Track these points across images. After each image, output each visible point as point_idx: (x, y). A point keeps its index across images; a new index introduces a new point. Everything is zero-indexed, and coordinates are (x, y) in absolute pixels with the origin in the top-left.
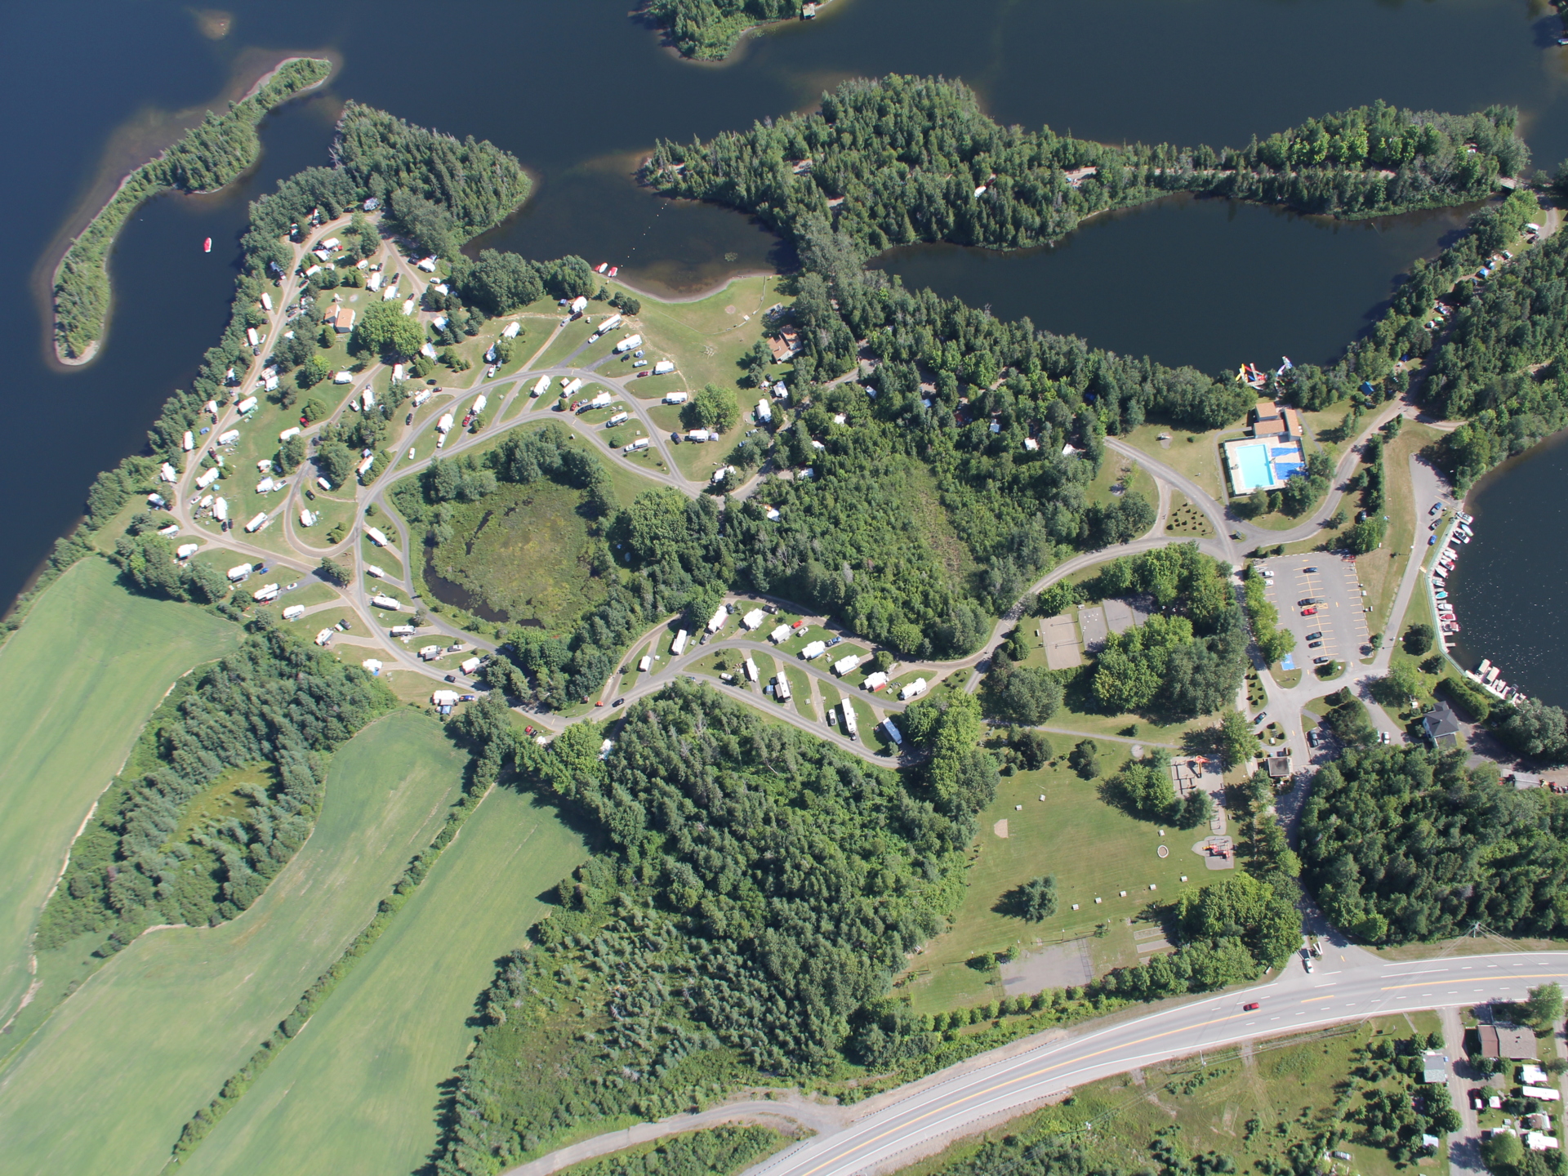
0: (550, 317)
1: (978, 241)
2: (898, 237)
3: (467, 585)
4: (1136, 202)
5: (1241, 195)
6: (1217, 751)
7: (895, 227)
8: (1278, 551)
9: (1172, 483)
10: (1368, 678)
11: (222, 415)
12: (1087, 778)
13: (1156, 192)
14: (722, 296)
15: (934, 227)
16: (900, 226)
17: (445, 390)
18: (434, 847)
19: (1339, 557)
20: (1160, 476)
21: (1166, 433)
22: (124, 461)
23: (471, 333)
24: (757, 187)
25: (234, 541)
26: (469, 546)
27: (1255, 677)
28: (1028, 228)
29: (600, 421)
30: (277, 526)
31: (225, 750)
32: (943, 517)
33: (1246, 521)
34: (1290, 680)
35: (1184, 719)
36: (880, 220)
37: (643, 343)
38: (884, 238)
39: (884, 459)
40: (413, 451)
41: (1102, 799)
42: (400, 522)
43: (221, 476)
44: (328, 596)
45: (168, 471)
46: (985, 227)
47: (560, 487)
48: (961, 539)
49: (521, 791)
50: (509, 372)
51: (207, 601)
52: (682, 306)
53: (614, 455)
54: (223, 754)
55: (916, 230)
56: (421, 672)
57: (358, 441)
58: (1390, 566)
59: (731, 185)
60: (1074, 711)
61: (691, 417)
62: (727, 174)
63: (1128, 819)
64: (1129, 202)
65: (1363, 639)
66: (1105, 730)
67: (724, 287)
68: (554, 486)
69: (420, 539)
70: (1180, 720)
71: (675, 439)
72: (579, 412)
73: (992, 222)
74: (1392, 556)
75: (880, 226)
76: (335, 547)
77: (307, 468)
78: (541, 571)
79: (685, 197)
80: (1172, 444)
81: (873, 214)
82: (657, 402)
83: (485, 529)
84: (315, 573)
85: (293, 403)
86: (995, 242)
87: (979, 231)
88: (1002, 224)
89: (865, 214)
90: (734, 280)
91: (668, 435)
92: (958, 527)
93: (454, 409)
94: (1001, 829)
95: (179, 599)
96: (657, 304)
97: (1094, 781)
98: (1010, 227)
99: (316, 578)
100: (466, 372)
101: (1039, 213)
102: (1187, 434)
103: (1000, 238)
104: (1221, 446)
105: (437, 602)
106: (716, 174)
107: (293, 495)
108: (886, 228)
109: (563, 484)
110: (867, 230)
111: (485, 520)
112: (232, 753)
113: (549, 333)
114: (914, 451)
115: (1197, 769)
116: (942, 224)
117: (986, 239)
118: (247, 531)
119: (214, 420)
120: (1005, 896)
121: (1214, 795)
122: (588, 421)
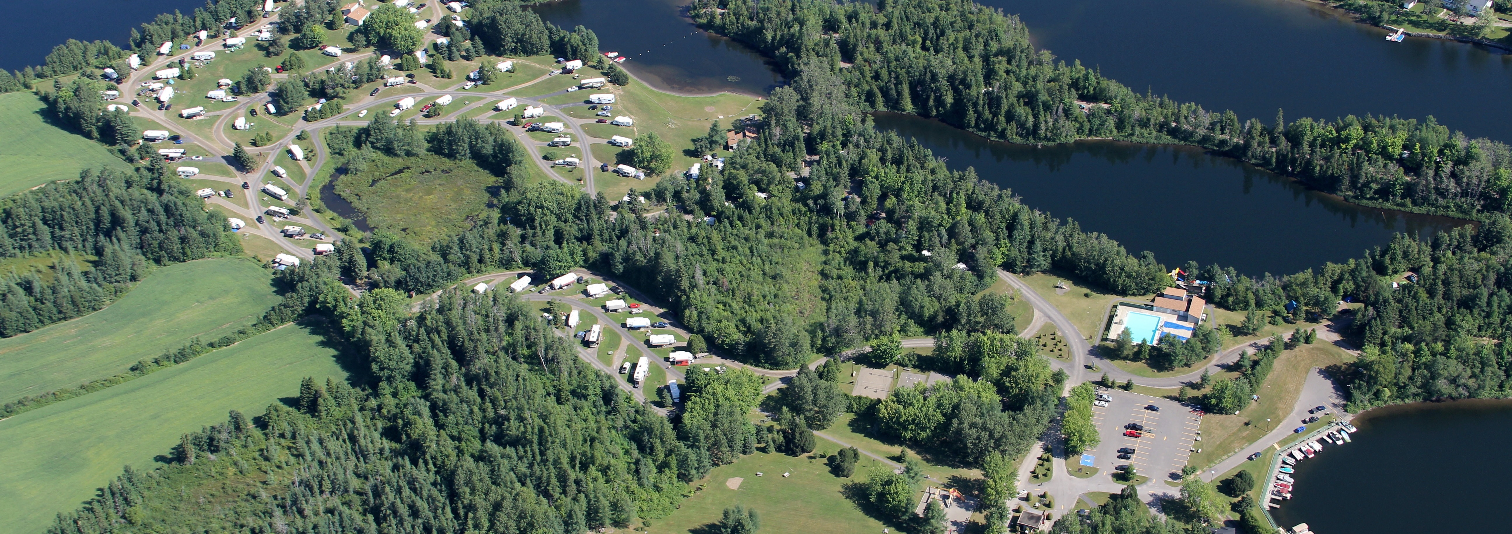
0: (543, 67)
1: (969, 126)
2: (893, 103)
3: (356, 203)
4: (1143, 141)
5: (1253, 161)
6: (977, 496)
7: (893, 93)
8: (1127, 387)
9: (1050, 318)
10: (1165, 495)
11: (206, 44)
12: (837, 475)
13: (1167, 139)
14: (708, 100)
15: (931, 103)
16: (899, 94)
17: (419, 85)
18: (212, 345)
19: (1189, 409)
20: (1040, 310)
21: (1066, 285)
22: (97, 42)
23: (467, 58)
24: (782, 36)
25: (164, 118)
26: (374, 182)
27: (1048, 460)
28: (1022, 125)
29: (546, 140)
30: (211, 122)
31: (62, 229)
32: (816, 281)
33: (1108, 361)
34: (1081, 472)
35: (958, 467)
36: (882, 84)
37: (615, 103)
38: (880, 100)
39: (782, 227)
40: (365, 112)
41: (843, 493)
42: (324, 152)
43: (180, 77)
44: (227, 174)
45: (134, 60)
46: (979, 115)
47: (480, 169)
48: (823, 299)
49: (313, 332)
50: (485, 91)
51: (113, 143)
52: (668, 96)
53: (545, 165)
54: (58, 232)
55: (914, 102)
56: (276, 241)
57: (319, 91)
58: (1239, 430)
59: (760, 30)
60: (854, 431)
61: (627, 157)
62: (761, 21)
63: (860, 513)
64: (1135, 138)
65: (1177, 468)
66: (876, 451)
67: (714, 95)
68: (476, 168)
69: (334, 166)
70: (954, 466)
71: (603, 169)
72: (529, 130)
73: (987, 112)
74: (1247, 424)
75: (881, 89)
76: (254, 148)
77: (263, 96)
78: (429, 215)
79: (717, 32)
80: (1066, 294)
81: (877, 77)
82: (604, 141)
83: (398, 176)
84: (223, 157)
85: (277, 55)
86: (984, 130)
87: (971, 116)
88: (995, 115)
89: (868, 75)
90: (726, 93)
91: (599, 164)
92: (825, 290)
93: (419, 99)
94: (734, 483)
95: (88, 135)
96: (646, 88)
97: (842, 480)
98: (1002, 118)
99: (224, 161)
100: (447, 80)
101: (1036, 116)
102: (1085, 290)
103: (990, 127)
104: (1115, 307)
105: (323, 206)
106: (752, 20)
107: (239, 109)
108: (885, 92)
109: (485, 169)
110: (867, 88)
111: (401, 171)
112: (67, 234)
113: (535, 77)
114: (815, 233)
115: (948, 501)
116: (940, 102)
117: (977, 125)
118: (181, 116)
119: (198, 44)
120: (707, 526)
121: (954, 523)
122: (533, 137)
